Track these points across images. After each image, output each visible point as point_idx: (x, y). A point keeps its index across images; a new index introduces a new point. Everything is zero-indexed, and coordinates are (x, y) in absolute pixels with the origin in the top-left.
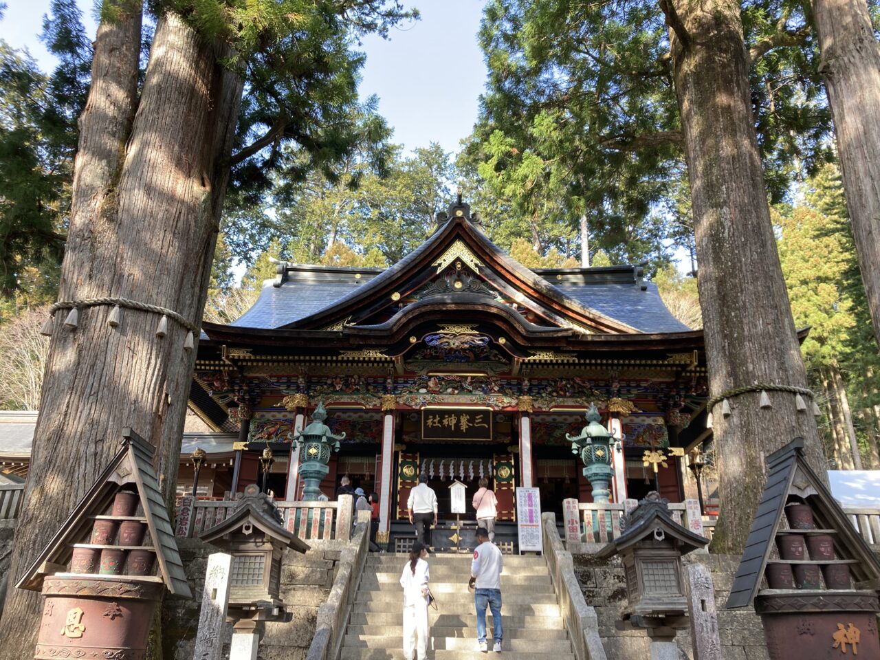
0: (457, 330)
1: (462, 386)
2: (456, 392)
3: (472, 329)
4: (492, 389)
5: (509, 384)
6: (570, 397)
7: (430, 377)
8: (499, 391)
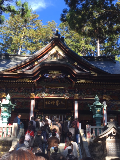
0: (54, 72)
1: (56, 91)
2: (54, 93)
3: (59, 72)
4: (66, 92)
5: (71, 90)
6: (91, 94)
7: (46, 88)
8: (68, 93)
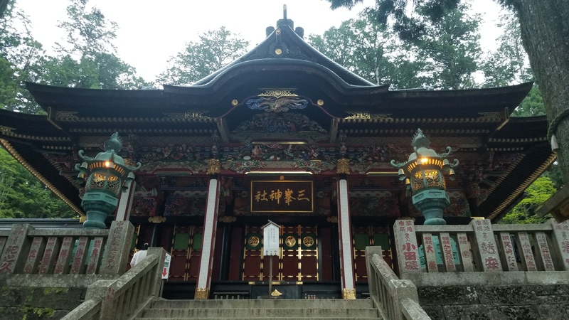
0: (277, 94)
1: (283, 153)
2: (278, 159)
3: (292, 92)
4: (312, 156)
5: (327, 151)
6: (384, 161)
8: (318, 158)
